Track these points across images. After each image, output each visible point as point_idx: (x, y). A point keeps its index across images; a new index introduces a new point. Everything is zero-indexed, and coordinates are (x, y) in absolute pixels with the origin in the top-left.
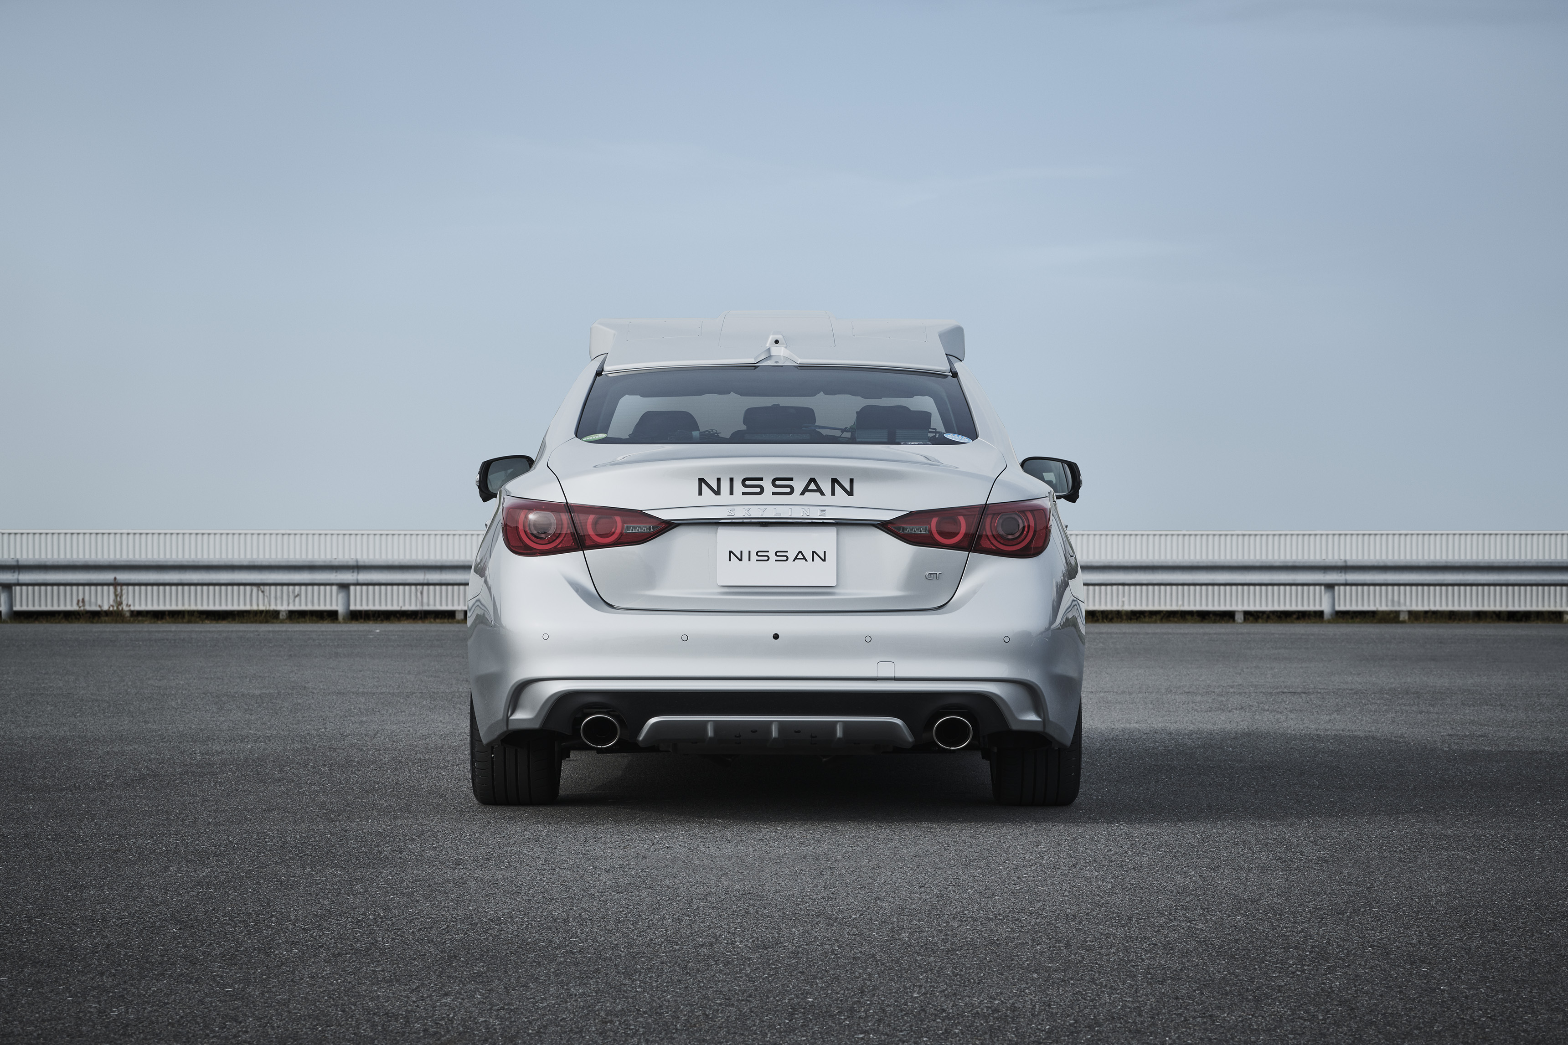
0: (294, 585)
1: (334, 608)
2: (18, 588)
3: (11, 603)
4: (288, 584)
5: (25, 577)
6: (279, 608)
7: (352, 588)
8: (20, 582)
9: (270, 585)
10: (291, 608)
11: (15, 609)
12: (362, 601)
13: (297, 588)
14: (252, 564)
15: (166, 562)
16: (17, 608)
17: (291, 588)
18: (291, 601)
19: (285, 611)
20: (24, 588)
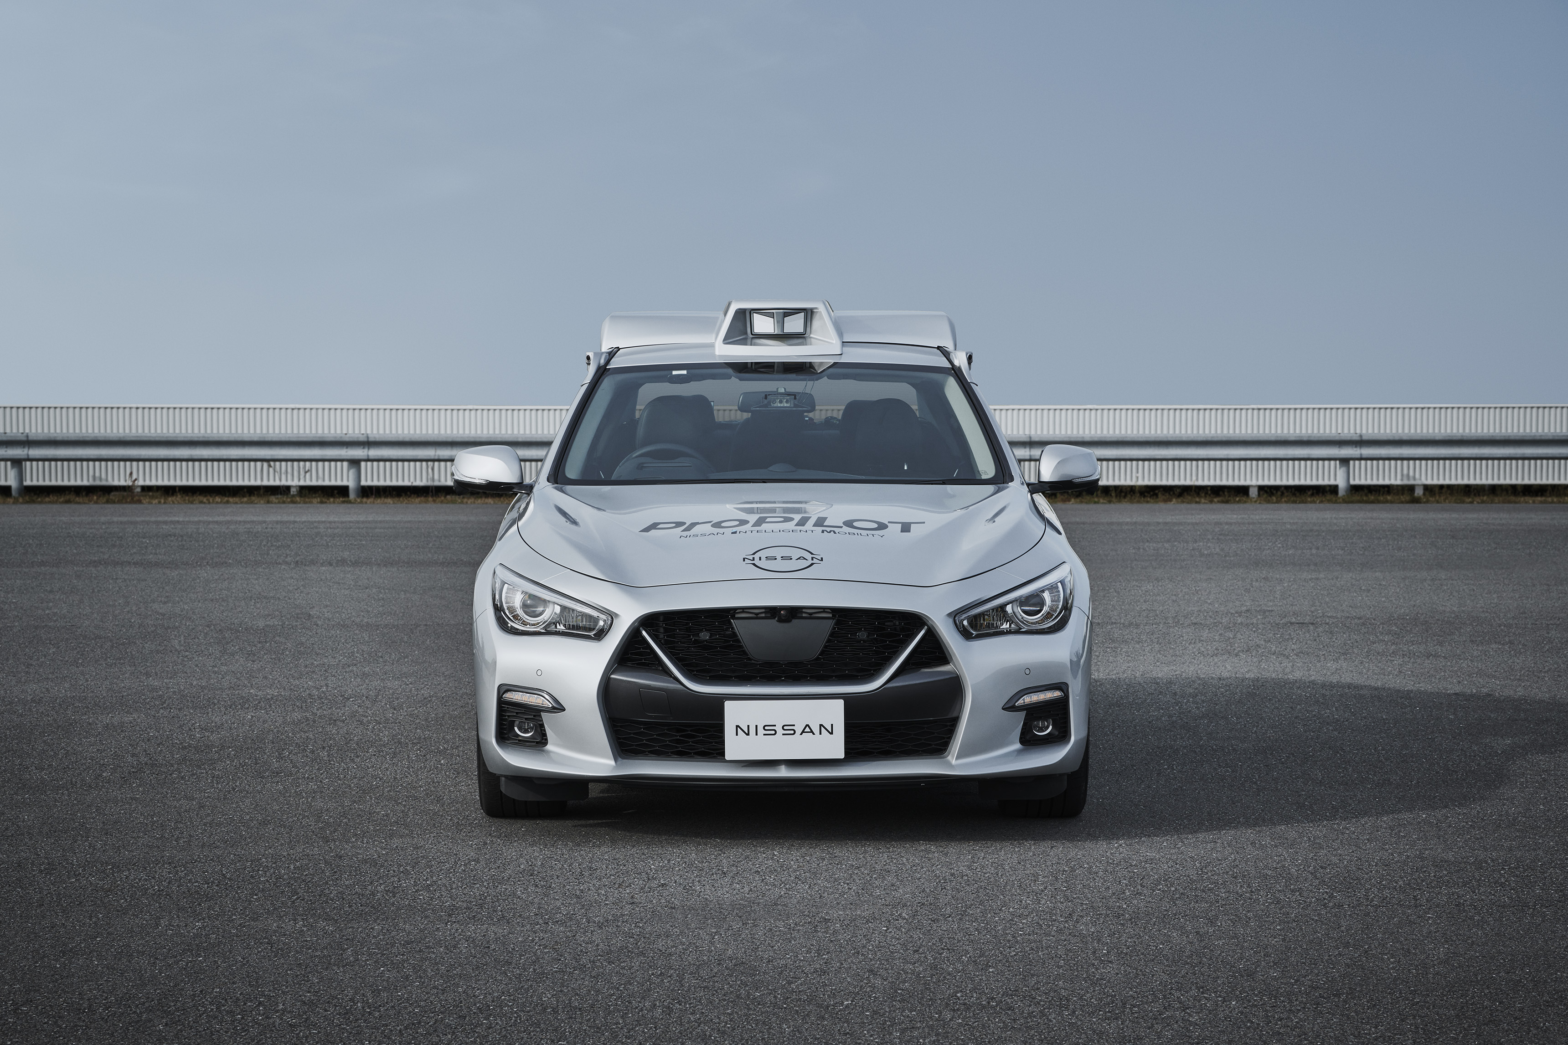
0: (305, 460)
1: (345, 483)
2: (28, 463)
3: (21, 477)
4: (299, 460)
5: (35, 452)
6: (289, 483)
7: (363, 464)
8: (31, 457)
9: (280, 460)
10: (302, 483)
11: (25, 484)
12: (373, 476)
13: (308, 463)
14: (262, 439)
15: (176, 437)
16: (28, 483)
17: (302, 463)
18: (302, 477)
19: (296, 486)
20: (34, 463)
